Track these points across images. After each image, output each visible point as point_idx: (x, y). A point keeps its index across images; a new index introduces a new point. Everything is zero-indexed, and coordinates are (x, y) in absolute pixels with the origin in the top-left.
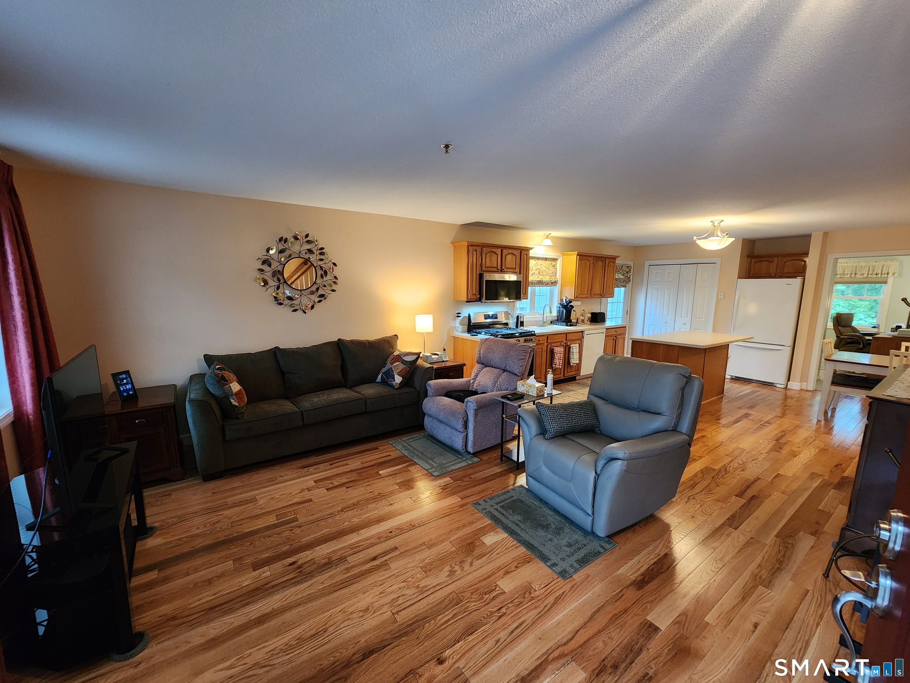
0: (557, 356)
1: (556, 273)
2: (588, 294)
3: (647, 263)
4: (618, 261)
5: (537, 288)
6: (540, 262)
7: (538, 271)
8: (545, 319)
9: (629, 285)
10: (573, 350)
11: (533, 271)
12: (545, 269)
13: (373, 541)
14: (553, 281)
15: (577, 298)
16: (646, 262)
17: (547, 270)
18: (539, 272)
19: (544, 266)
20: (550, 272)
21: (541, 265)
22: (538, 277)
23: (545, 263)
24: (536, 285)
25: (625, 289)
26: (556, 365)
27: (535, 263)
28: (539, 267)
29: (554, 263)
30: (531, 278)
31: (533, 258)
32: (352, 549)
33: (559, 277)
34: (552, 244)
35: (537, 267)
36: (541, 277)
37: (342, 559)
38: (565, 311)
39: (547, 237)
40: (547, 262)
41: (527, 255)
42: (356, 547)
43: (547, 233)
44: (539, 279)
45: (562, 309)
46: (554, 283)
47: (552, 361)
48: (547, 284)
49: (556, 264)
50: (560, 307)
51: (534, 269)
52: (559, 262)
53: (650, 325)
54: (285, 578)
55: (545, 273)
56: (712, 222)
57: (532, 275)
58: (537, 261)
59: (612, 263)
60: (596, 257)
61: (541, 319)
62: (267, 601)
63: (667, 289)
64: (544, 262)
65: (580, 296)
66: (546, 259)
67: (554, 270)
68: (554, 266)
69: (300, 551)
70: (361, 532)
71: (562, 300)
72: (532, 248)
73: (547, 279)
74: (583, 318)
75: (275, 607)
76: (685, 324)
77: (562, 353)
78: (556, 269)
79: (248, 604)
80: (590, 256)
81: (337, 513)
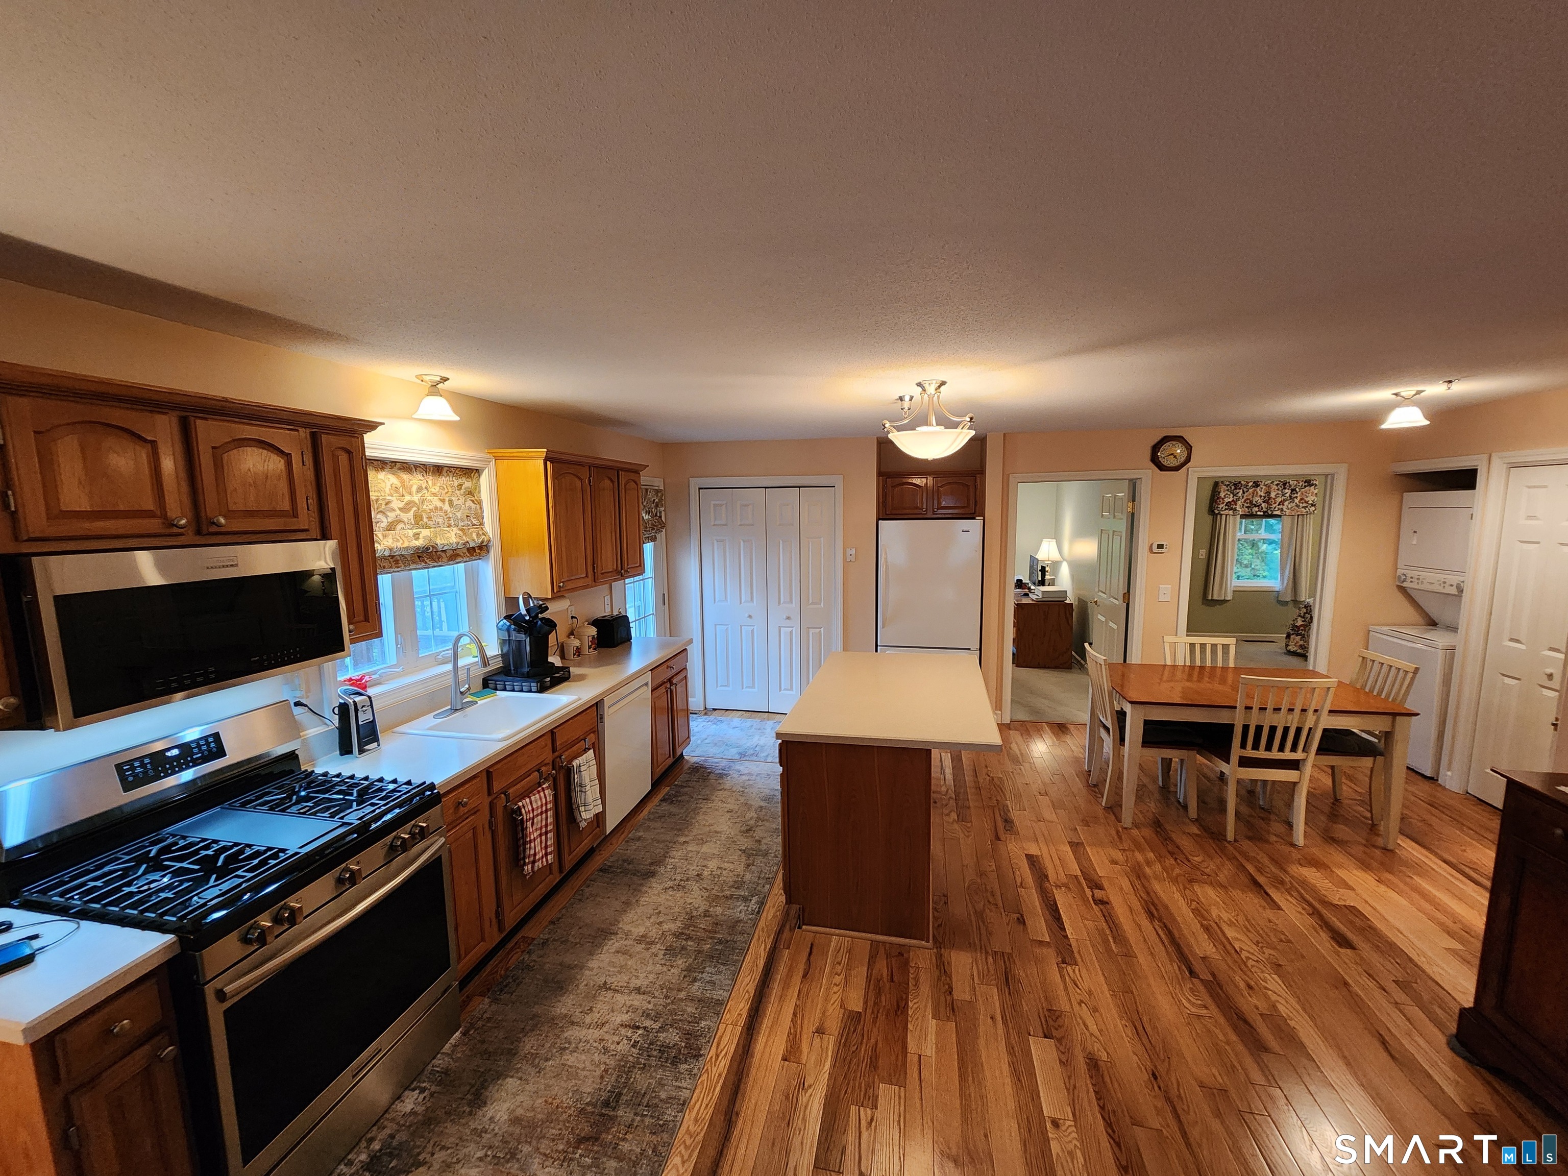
0: (533, 833)
1: (480, 517)
2: (587, 576)
3: (695, 483)
4: (645, 479)
5: (420, 576)
6: (416, 480)
7: (411, 515)
8: (462, 675)
9: (661, 536)
10: (580, 777)
11: (392, 516)
12: (439, 504)
14: (472, 545)
15: (558, 594)
16: (693, 481)
17: (446, 507)
18: (418, 518)
19: (434, 495)
20: (459, 515)
21: (420, 489)
22: (416, 536)
23: (435, 484)
24: (412, 566)
25: (655, 546)
26: (534, 862)
27: (399, 484)
28: (416, 498)
29: (468, 484)
30: (384, 543)
31: (383, 464)
33: (490, 528)
34: (457, 418)
35: (407, 498)
36: (425, 532)
38: (528, 640)
39: (434, 389)
40: (443, 480)
41: (349, 452)
43: (434, 372)
44: (419, 543)
45: (515, 636)
46: (479, 550)
47: (518, 853)
48: (453, 556)
49: (477, 487)
50: (508, 630)
51: (396, 504)
52: (485, 480)
53: (715, 625)
55: (440, 520)
56: (919, 385)
57: (391, 527)
58: (405, 476)
59: (632, 484)
60: (597, 467)
61: (450, 680)
63: (744, 541)
64: (430, 479)
65: (570, 585)
66: (438, 469)
67: (473, 506)
68: (470, 493)
71: (511, 602)
72: (372, 426)
73: (450, 538)
74: (577, 643)
76: (788, 618)
77: (549, 806)
78: (480, 503)
80: (581, 464)
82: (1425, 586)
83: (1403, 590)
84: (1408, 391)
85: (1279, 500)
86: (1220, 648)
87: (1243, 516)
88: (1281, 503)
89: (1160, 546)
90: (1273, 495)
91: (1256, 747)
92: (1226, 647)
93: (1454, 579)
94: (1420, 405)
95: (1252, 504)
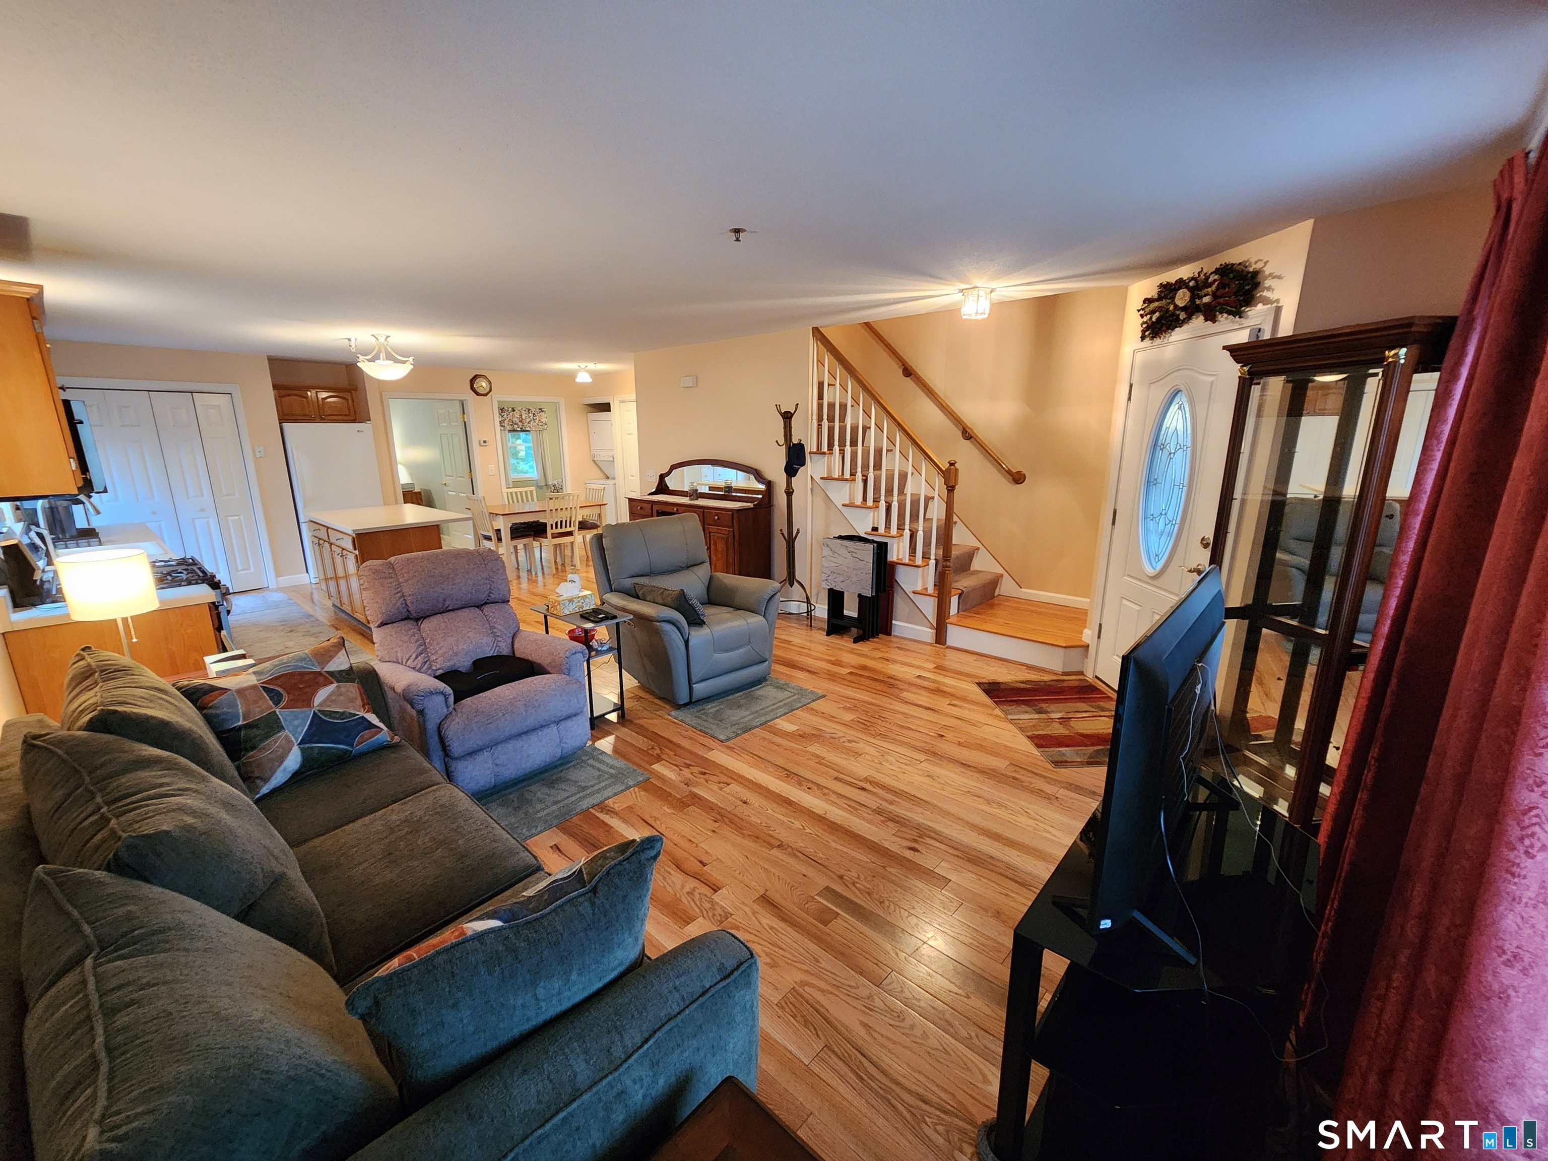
13: (834, 798)
32: (856, 810)
37: (878, 812)
42: (853, 808)
54: (938, 844)
56: (373, 336)
62: (975, 844)
69: (890, 853)
70: (820, 812)
75: (975, 834)
76: (202, 510)
79: (992, 857)
81: (790, 849)
82: (603, 459)
83: (594, 461)
84: (583, 365)
85: (528, 420)
86: (529, 493)
87: (510, 431)
88: (529, 422)
89: (485, 442)
90: (524, 417)
91: (556, 528)
92: (531, 492)
93: (611, 454)
94: (588, 371)
95: (514, 424)
